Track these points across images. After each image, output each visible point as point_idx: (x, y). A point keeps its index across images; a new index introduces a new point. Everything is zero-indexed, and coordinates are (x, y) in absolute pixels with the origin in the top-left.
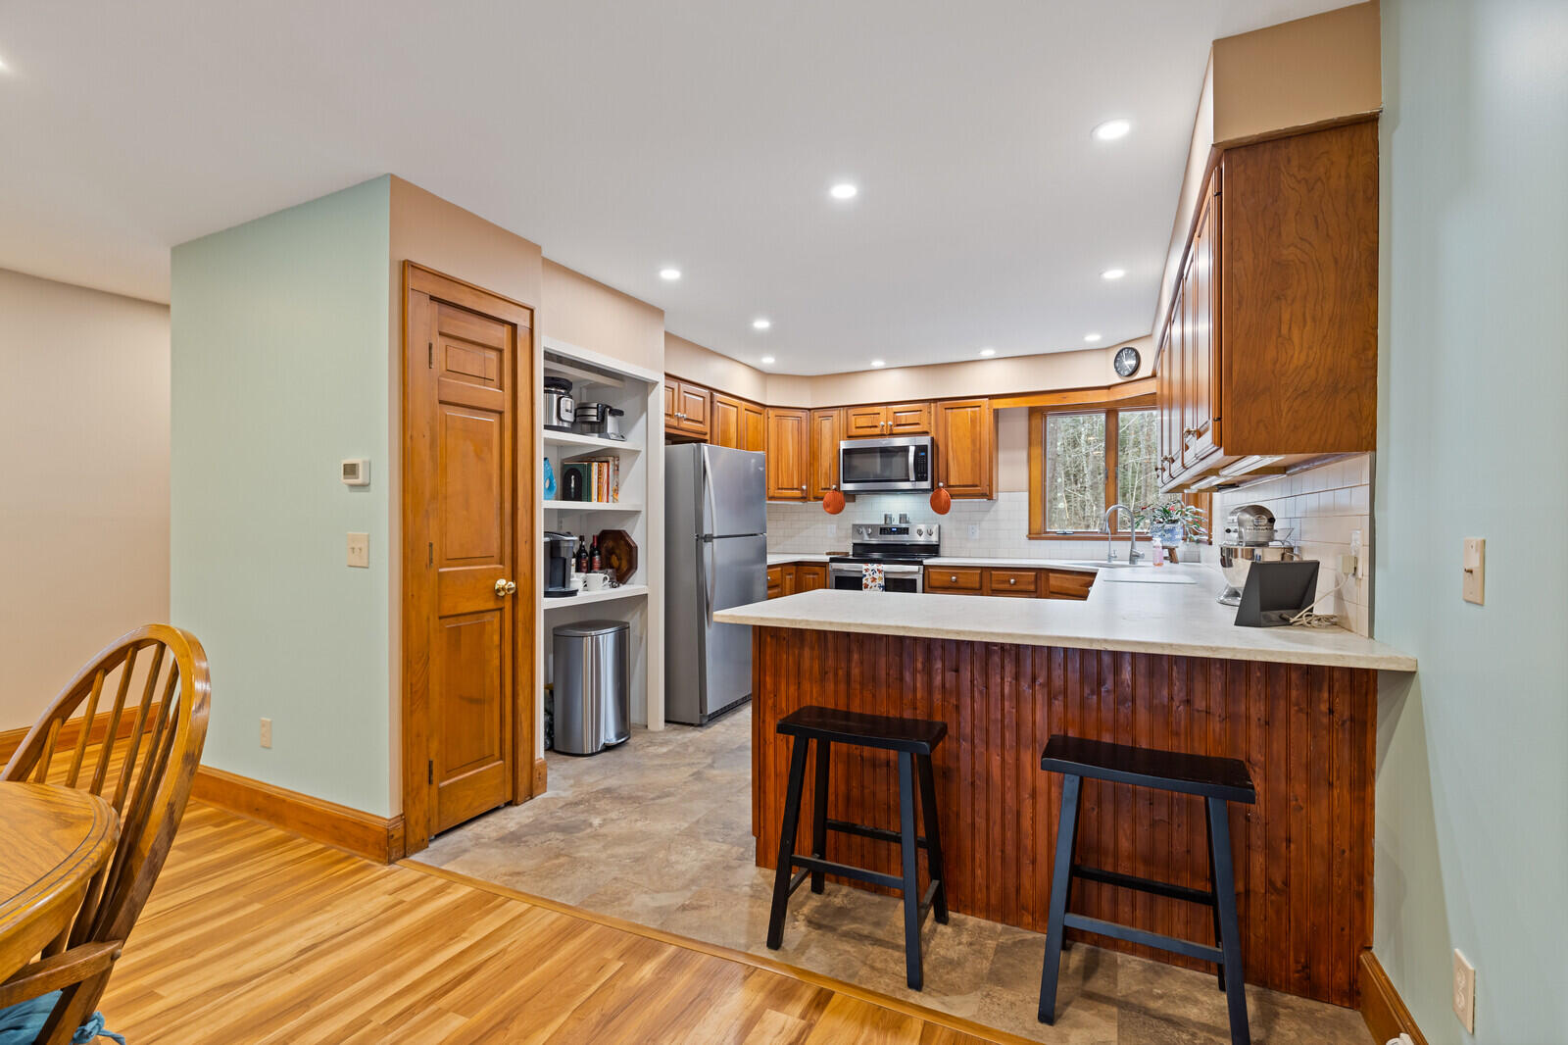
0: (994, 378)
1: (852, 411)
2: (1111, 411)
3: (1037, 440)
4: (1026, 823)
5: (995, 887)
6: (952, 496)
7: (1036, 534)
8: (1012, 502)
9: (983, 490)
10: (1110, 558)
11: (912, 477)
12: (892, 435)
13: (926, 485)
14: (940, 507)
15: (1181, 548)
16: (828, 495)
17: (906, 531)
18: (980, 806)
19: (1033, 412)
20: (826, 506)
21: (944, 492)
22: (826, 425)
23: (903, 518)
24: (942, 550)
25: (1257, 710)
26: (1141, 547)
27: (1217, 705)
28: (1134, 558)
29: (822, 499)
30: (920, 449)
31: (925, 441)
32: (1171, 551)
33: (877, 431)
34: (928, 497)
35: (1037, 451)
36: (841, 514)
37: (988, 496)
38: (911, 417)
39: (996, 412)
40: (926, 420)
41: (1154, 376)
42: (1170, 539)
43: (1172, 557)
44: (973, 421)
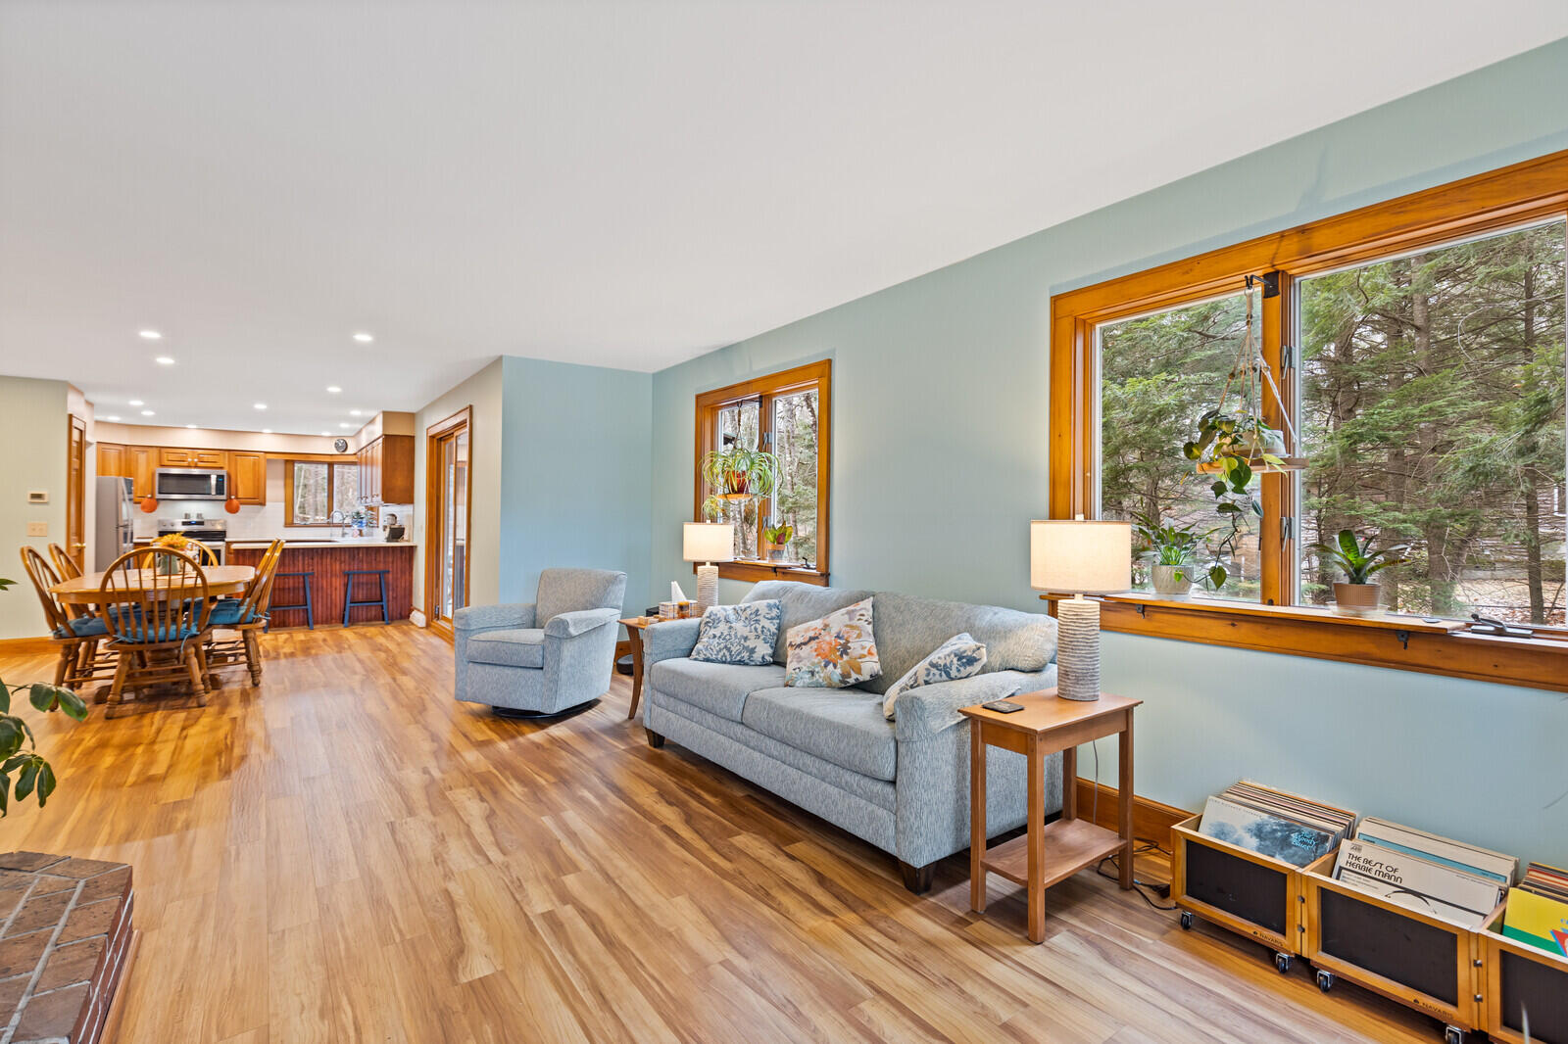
0: (266, 442)
1: (163, 450)
2: (331, 465)
3: (289, 476)
4: (334, 597)
5: (324, 615)
6: (241, 504)
7: (289, 524)
8: (275, 507)
9: (260, 501)
10: (331, 535)
11: (213, 493)
12: (196, 467)
13: (224, 497)
14: (232, 509)
15: (365, 530)
16: (145, 501)
17: (202, 523)
18: (320, 595)
19: (287, 461)
20: (143, 508)
21: (235, 502)
22: (142, 457)
23: (199, 516)
24: (227, 535)
25: (391, 560)
26: (347, 530)
27: (382, 559)
28: (344, 535)
29: (139, 503)
30: (220, 477)
31: (221, 472)
32: (361, 531)
33: (185, 464)
34: (223, 504)
35: (289, 481)
36: (154, 513)
37: (263, 504)
38: (211, 458)
39: (269, 461)
40: (223, 461)
41: (355, 454)
42: (361, 526)
43: (361, 534)
44: (254, 463)
